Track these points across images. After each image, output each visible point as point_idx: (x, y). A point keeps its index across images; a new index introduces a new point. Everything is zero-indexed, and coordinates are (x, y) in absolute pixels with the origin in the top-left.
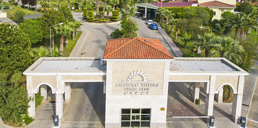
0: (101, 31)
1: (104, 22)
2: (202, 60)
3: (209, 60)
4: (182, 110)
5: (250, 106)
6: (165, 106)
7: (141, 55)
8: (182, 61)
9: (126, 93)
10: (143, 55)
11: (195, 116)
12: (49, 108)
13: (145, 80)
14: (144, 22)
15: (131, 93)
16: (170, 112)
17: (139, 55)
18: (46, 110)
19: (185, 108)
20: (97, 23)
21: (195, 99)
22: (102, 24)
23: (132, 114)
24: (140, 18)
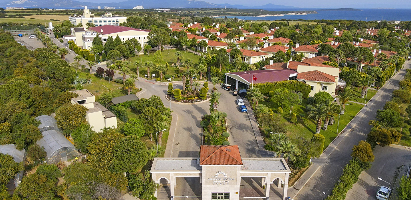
0: (191, 115)
1: (192, 101)
2: (267, 160)
3: (272, 160)
4: (252, 193)
5: (299, 190)
6: (238, 191)
7: (223, 162)
8: (253, 161)
9: (214, 184)
10: (224, 162)
11: (260, 197)
12: (163, 191)
13: (226, 177)
14: (234, 98)
15: (217, 184)
16: (244, 194)
17: (221, 162)
18: (162, 192)
19: (254, 191)
20: (185, 102)
21: (262, 185)
22: (190, 103)
23: (218, 196)
24: (231, 91)
